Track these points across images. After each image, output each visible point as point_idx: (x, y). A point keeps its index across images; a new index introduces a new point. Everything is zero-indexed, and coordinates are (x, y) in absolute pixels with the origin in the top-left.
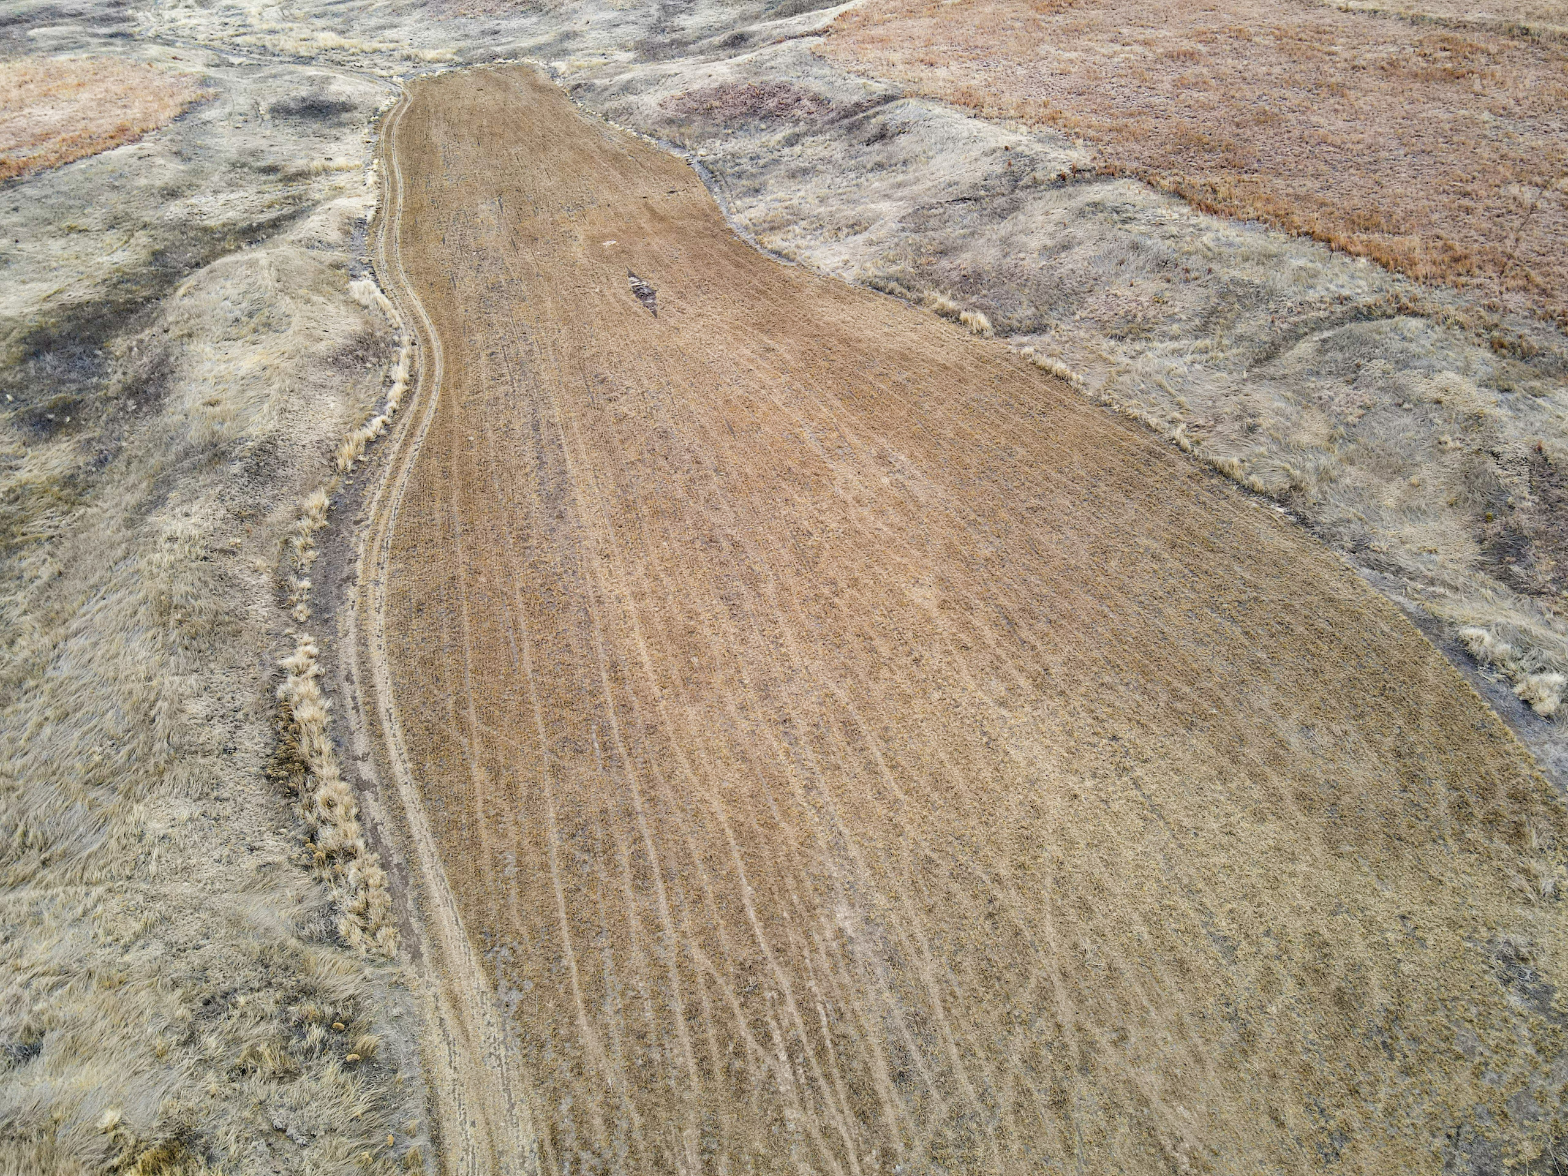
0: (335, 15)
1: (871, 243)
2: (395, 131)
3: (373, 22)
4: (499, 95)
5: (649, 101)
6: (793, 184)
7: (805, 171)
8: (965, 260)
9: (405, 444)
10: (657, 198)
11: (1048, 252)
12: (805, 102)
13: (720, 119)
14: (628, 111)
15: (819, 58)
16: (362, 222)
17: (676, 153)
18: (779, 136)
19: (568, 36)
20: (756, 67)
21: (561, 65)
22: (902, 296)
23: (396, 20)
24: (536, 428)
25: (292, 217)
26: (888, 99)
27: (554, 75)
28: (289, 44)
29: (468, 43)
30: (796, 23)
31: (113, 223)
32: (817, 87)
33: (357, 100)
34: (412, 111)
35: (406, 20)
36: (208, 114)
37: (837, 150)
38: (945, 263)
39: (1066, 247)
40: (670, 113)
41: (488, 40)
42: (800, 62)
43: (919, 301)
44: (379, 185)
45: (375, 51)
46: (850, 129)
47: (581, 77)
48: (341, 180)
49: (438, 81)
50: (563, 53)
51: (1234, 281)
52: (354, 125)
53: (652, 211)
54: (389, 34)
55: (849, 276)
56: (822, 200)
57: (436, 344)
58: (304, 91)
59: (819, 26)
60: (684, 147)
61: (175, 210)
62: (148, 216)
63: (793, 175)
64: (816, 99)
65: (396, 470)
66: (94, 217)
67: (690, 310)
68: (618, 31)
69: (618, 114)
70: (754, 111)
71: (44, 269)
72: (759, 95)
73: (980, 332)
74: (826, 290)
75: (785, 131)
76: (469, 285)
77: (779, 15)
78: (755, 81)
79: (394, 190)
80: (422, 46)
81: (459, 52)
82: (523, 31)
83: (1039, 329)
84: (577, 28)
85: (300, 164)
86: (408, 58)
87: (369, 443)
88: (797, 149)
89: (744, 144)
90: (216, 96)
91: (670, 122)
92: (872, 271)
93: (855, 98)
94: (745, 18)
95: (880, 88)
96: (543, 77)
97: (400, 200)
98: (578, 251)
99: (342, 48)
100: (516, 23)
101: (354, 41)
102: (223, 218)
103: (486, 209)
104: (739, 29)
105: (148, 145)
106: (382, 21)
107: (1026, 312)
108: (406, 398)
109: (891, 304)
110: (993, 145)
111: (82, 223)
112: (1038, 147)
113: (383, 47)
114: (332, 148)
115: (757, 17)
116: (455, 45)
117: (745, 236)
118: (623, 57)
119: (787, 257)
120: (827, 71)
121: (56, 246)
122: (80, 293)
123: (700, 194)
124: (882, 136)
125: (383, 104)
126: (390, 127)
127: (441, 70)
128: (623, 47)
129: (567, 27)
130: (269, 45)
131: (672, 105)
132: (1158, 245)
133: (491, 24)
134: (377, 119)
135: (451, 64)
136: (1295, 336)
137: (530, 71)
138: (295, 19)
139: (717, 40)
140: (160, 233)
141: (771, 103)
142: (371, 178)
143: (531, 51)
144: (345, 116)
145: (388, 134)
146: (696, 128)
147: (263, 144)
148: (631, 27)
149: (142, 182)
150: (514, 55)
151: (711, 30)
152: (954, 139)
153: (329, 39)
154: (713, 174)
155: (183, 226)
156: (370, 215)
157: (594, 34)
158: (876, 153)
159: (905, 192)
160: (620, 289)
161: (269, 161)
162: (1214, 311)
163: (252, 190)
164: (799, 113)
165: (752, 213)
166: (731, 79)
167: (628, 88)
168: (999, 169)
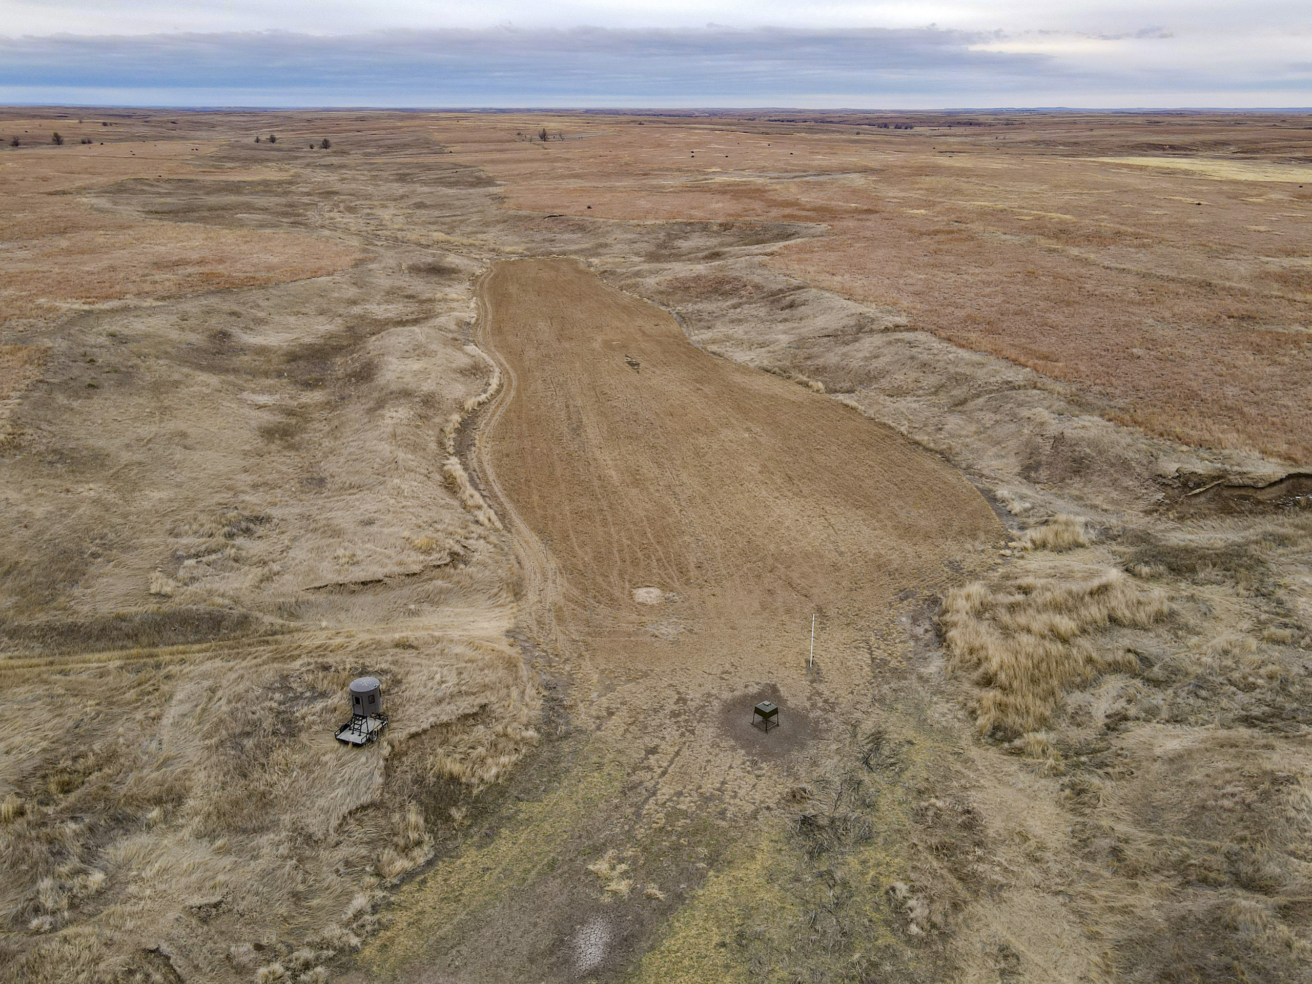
0: (444, 224)
1: (769, 352)
2: (486, 285)
3: (469, 229)
4: (553, 273)
5: (651, 282)
6: (731, 326)
7: (740, 320)
8: (820, 362)
9: (497, 407)
10: (648, 327)
11: (866, 359)
12: (749, 287)
13: (694, 293)
14: (636, 285)
15: (763, 265)
16: (469, 324)
17: (663, 308)
18: (729, 303)
19: (601, 246)
20: (721, 269)
21: (595, 261)
22: (780, 375)
23: (485, 229)
24: (567, 407)
25: (426, 318)
26: (799, 288)
27: (590, 265)
28: (413, 236)
29: (534, 245)
30: (755, 249)
31: (322, 313)
32: (757, 279)
33: (463, 268)
34: (496, 276)
35: (490, 229)
36: (372, 266)
37: (762, 312)
38: (809, 363)
39: (876, 357)
40: (662, 288)
41: (547, 244)
42: (751, 266)
43: (789, 378)
44: (478, 308)
45: (471, 245)
46: (772, 302)
47: (608, 267)
48: (454, 305)
49: (513, 263)
50: (598, 255)
51: (957, 373)
52: (461, 281)
53: (644, 332)
54: (480, 236)
55: (752, 365)
56: (746, 333)
57: (512, 374)
58: (430, 260)
59: (769, 250)
60: (668, 306)
61: (356, 310)
62: (341, 311)
63: (732, 322)
64: (757, 287)
65: (493, 415)
66: (310, 309)
67: (658, 372)
68: (635, 245)
69: (629, 287)
70: (716, 291)
71: (287, 328)
72: (721, 282)
73: (818, 391)
74: (737, 370)
75: (735, 301)
76: (531, 353)
77: (746, 245)
78: (720, 275)
79: (486, 312)
80: (503, 244)
81: (528, 249)
82: (573, 242)
83: (850, 391)
84: (608, 242)
85: (428, 295)
86: (494, 250)
87: (479, 404)
88: (738, 310)
89: (706, 306)
90: (375, 258)
91: (662, 293)
92: (765, 363)
93: (780, 287)
94: (722, 245)
95: (795, 282)
96: (582, 266)
97: (490, 317)
98: (597, 345)
99: (449, 242)
100: (566, 236)
101: (455, 238)
102: (386, 316)
103: (541, 325)
104: (716, 250)
105: (337, 278)
106: (475, 229)
107: (847, 385)
108: (498, 391)
109: (773, 377)
110: (854, 311)
111: (304, 310)
112: (880, 315)
113: (476, 243)
114: (448, 290)
115: (731, 245)
116: (524, 246)
117: (697, 345)
118: (637, 259)
119: (719, 355)
120: (766, 272)
121: (292, 319)
122: (308, 340)
123: (674, 327)
124: (791, 306)
125: (478, 272)
126: (483, 283)
127: (514, 258)
128: (637, 254)
129: (602, 240)
130: (399, 236)
131: (665, 284)
132: (925, 357)
133: (550, 236)
134: (474, 279)
135: (521, 255)
136: (978, 396)
137: (575, 262)
138: (416, 224)
139: (700, 255)
140: (348, 319)
141: (728, 287)
142: (472, 305)
143: (576, 252)
144: (453, 276)
145: (481, 286)
146: (678, 297)
147: (405, 285)
148: (645, 244)
149: (336, 295)
150: (564, 253)
151: (698, 249)
152: (832, 309)
153: (440, 236)
154: (683, 319)
155: (362, 317)
156: (473, 321)
157: (619, 246)
158: (786, 313)
159: (797, 331)
160: (619, 360)
161: (409, 293)
162: (943, 386)
163: (400, 306)
164: (743, 293)
165: (703, 336)
166: (704, 272)
167: (638, 274)
168: (852, 323)
